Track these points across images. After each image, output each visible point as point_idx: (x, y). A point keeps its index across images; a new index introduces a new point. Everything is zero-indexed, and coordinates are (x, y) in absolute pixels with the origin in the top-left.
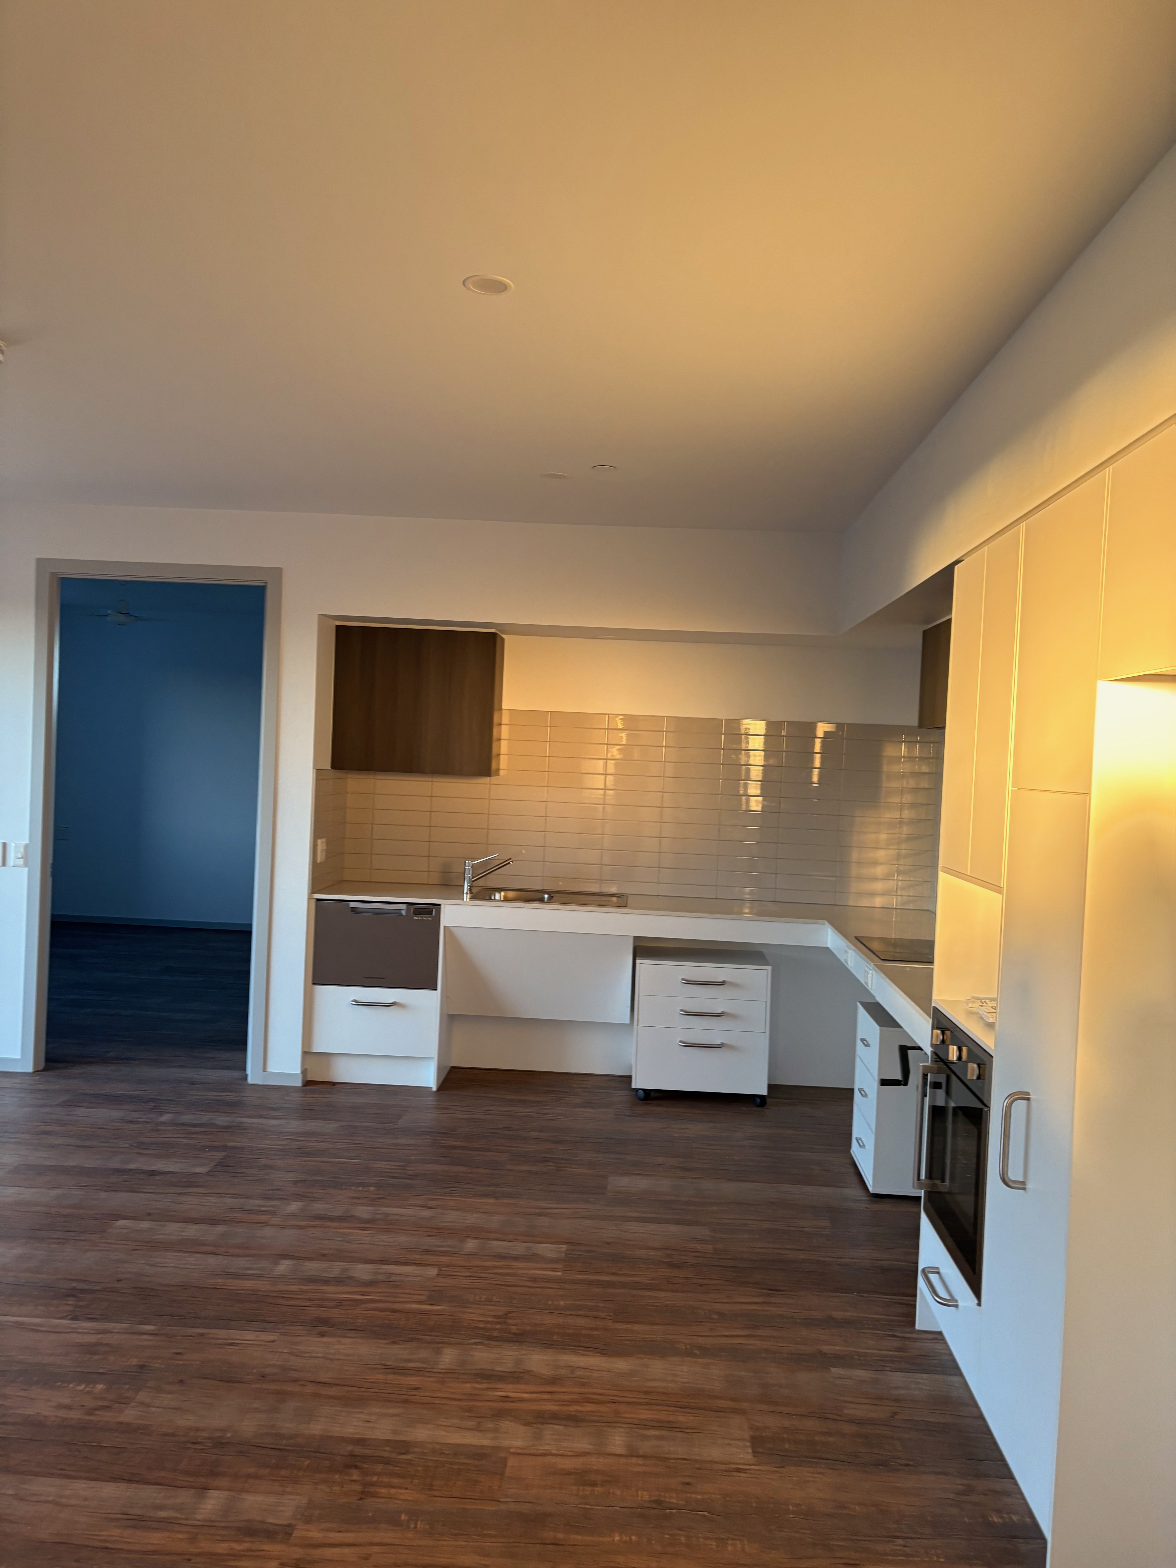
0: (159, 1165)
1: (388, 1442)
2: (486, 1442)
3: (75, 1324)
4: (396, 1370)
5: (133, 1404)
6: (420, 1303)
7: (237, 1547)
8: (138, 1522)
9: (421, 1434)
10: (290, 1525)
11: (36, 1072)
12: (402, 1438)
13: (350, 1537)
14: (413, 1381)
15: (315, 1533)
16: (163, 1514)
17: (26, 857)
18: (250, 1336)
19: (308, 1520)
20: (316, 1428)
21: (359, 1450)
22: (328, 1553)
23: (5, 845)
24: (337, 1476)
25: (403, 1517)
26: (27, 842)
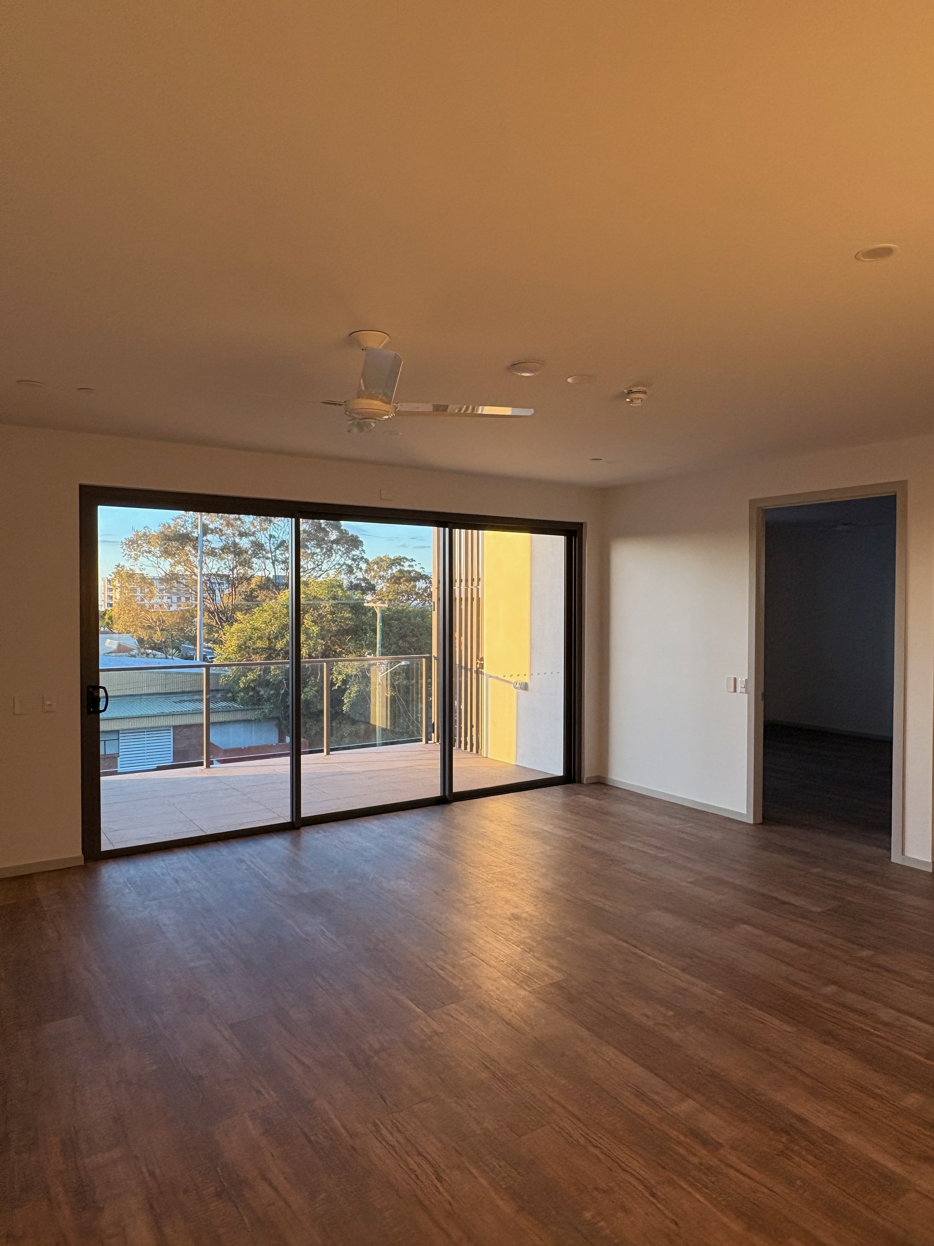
0: (792, 899)
1: (822, 1131)
2: (899, 1170)
3: (682, 974)
4: (863, 1089)
5: (682, 1031)
6: (919, 1054)
7: (682, 1138)
8: (640, 1095)
9: (850, 1139)
10: (721, 1145)
11: (755, 824)
12: (835, 1134)
13: (754, 1173)
14: (872, 1102)
15: (733, 1159)
16: (656, 1098)
17: (746, 687)
18: (777, 1022)
19: (733, 1147)
20: (779, 1097)
21: (798, 1125)
22: (732, 1173)
23: (735, 679)
24: (772, 1133)
25: (799, 1182)
26: (747, 678)
